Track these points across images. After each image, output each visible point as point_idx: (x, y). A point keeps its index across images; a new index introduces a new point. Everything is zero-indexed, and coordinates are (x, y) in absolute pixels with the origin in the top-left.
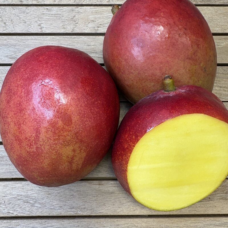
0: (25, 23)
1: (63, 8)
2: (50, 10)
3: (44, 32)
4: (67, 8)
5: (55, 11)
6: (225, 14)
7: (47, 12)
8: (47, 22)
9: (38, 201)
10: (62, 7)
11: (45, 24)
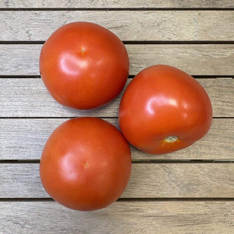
0: (12, 30)
1: (53, 13)
2: (39, 15)
3: (32, 40)
4: (58, 13)
5: (44, 16)
6: (232, 19)
7: (35, 18)
8: (35, 29)
9: (28, 222)
10: (52, 11)
11: (33, 31)
